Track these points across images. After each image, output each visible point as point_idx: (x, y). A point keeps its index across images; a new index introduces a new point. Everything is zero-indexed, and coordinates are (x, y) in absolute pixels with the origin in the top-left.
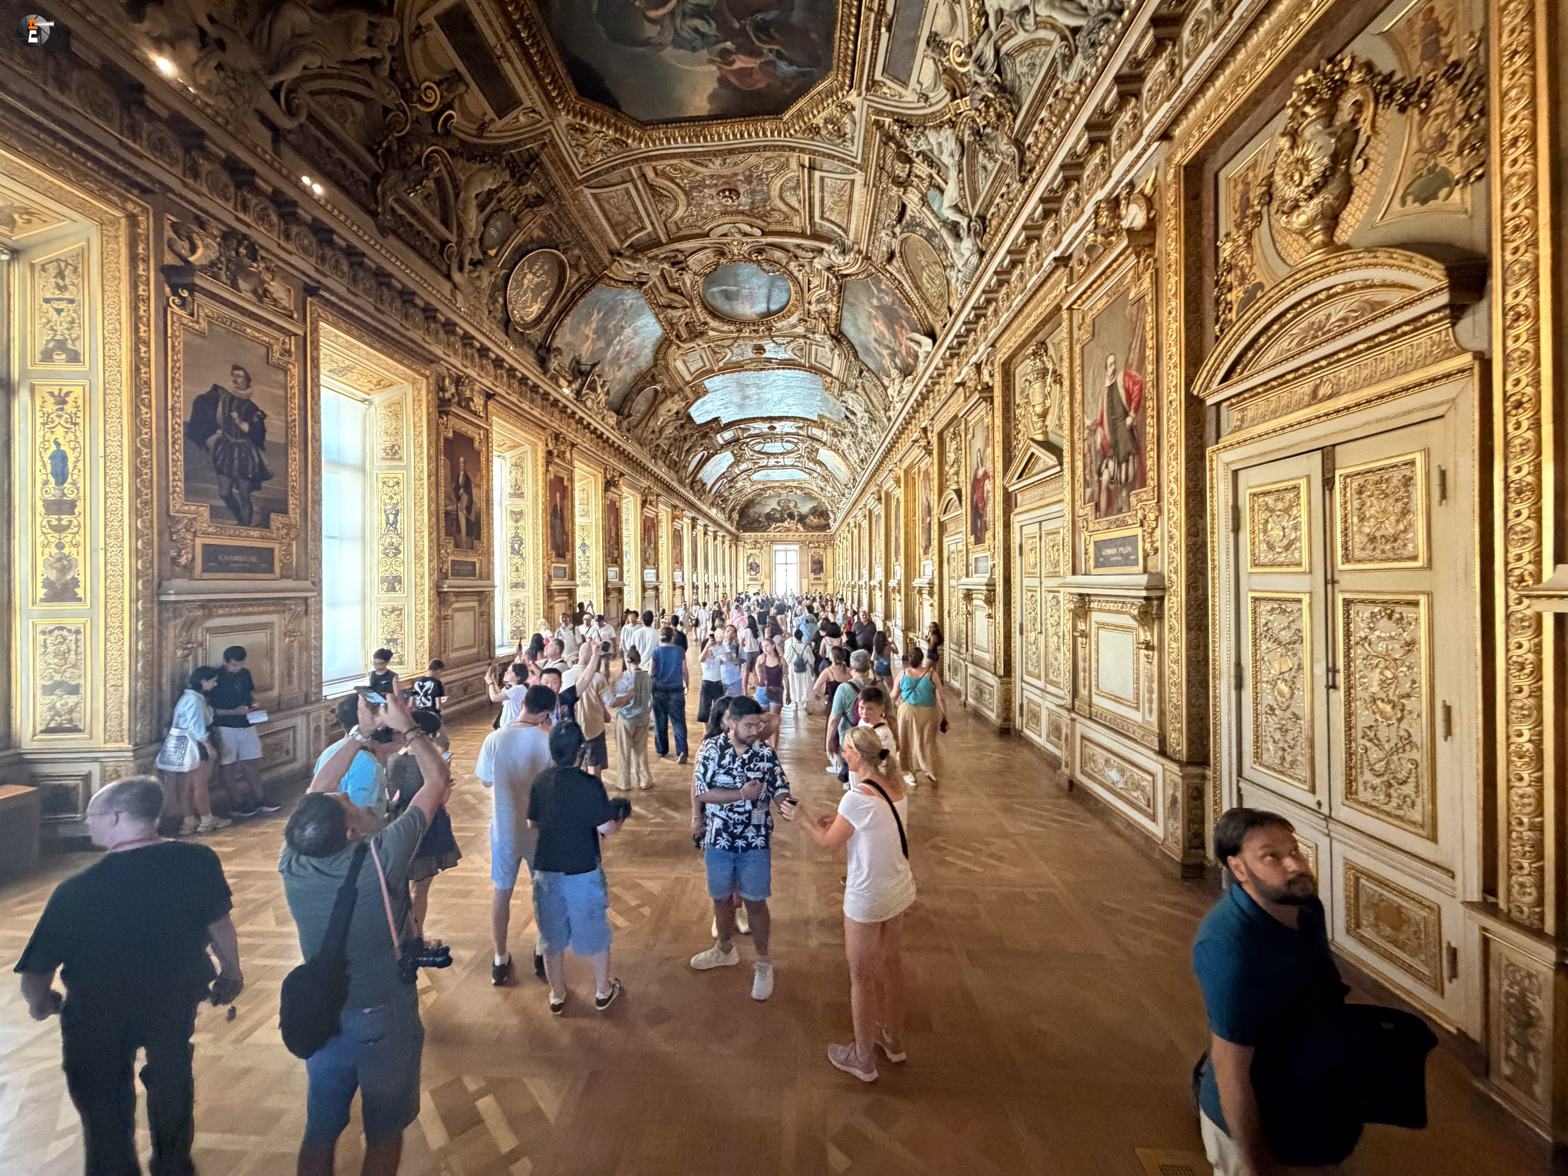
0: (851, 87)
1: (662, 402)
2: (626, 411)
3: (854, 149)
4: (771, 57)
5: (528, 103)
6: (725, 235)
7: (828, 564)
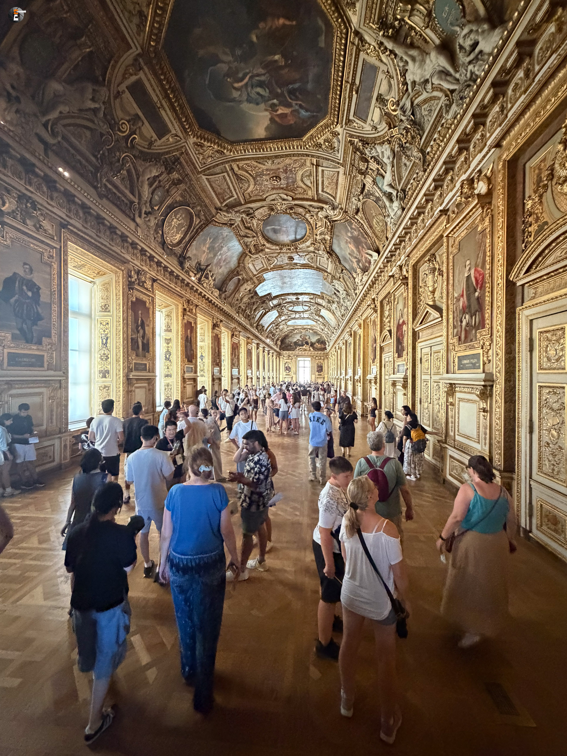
0: (337, 123)
1: (242, 285)
2: (224, 290)
3: (339, 155)
4: (297, 107)
5: (173, 132)
6: (274, 200)
7: (325, 368)
